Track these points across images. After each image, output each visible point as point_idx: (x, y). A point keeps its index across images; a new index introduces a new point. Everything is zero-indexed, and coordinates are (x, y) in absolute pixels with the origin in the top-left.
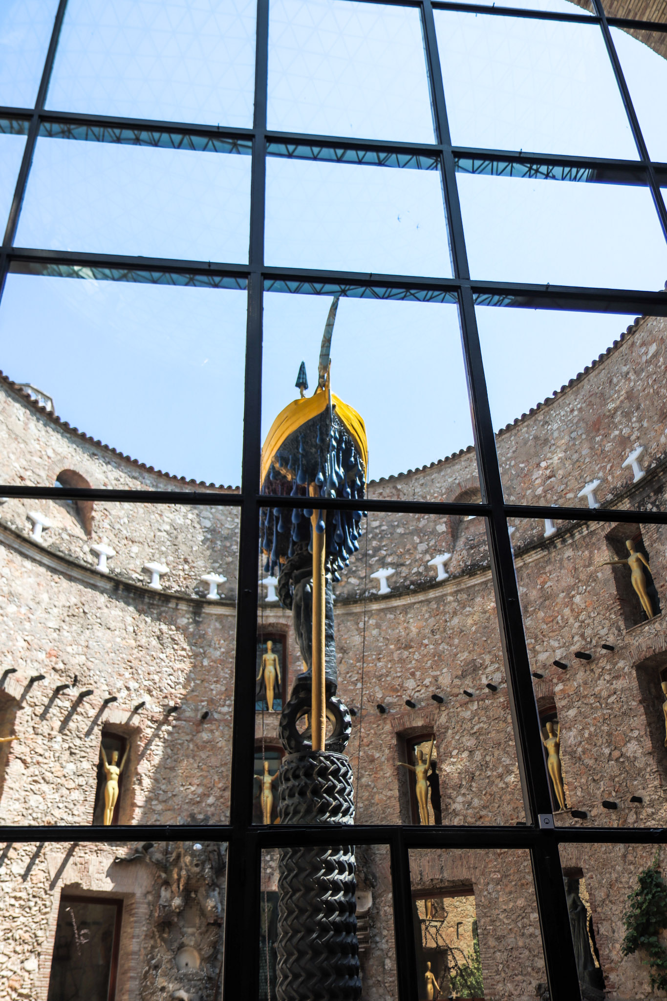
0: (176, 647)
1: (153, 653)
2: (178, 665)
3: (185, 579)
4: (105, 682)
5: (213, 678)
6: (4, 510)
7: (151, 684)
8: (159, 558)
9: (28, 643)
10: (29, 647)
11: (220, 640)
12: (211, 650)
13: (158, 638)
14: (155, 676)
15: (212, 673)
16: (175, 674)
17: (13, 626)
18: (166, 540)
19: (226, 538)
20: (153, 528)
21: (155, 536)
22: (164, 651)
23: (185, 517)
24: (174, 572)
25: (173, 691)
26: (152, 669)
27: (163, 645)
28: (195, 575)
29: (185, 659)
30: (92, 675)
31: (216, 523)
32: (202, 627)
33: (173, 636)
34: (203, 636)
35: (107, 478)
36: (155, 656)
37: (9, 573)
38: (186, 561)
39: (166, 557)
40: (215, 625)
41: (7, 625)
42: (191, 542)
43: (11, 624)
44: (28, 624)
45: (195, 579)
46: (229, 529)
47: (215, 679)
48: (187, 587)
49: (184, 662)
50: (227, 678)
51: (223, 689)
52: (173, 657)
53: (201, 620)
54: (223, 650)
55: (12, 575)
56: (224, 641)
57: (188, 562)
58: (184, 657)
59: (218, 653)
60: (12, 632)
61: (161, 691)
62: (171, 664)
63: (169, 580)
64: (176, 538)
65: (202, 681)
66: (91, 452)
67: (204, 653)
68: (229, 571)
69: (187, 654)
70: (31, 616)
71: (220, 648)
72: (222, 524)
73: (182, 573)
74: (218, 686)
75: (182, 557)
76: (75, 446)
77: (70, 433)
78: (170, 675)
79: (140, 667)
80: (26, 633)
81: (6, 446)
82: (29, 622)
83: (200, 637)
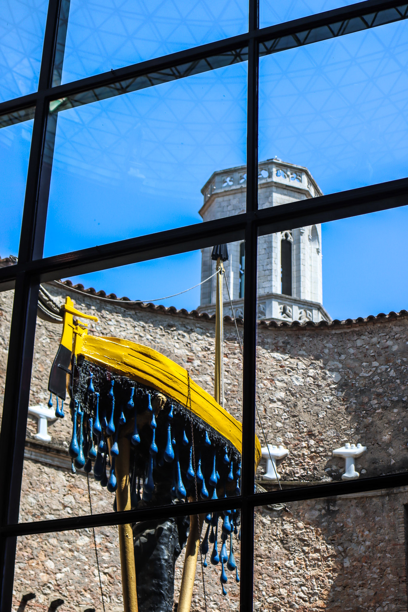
0: (306, 549)
1: (276, 562)
2: (312, 572)
3: (312, 458)
4: (215, 606)
5: (358, 581)
6: (56, 429)
7: (277, 599)
8: (274, 438)
9: (110, 576)
10: (112, 580)
11: (363, 531)
12: (353, 545)
13: (282, 541)
14: (281, 590)
15: (356, 575)
16: (309, 583)
17: (87, 560)
18: (281, 412)
19: (362, 392)
20: (263, 400)
21: (265, 410)
22: (291, 557)
23: (305, 375)
24: (295, 452)
25: (307, 604)
26: (277, 581)
27: (289, 550)
28: (325, 451)
29: (320, 563)
30: (197, 601)
31: (347, 374)
32: (339, 517)
33: (300, 537)
34: (341, 530)
35: (191, 351)
36: (279, 565)
37: (73, 501)
38: (311, 434)
39: (283, 435)
40: (356, 513)
41: (79, 560)
42: (316, 408)
43: (84, 558)
44: (107, 554)
45: (325, 456)
46: (365, 378)
47: (360, 583)
48: (315, 468)
49: (319, 566)
50: (375, 578)
51: (372, 593)
52: (303, 563)
53: (337, 508)
54: (368, 543)
55: (76, 503)
56: (369, 531)
57: (314, 435)
58: (318, 560)
59: (363, 548)
60: (87, 567)
61: (291, 606)
62: (301, 572)
63: (290, 465)
64: (295, 406)
65: (345, 587)
66: (165, 324)
67: (344, 551)
68: (369, 436)
69: (323, 556)
70: (109, 545)
71: (364, 541)
72: (355, 373)
73: (306, 452)
74: (365, 590)
75: (305, 430)
76: (142, 323)
77: (134, 309)
78: (301, 586)
79: (261, 581)
80: (106, 565)
81: (48, 353)
82: (108, 551)
83: (337, 532)
